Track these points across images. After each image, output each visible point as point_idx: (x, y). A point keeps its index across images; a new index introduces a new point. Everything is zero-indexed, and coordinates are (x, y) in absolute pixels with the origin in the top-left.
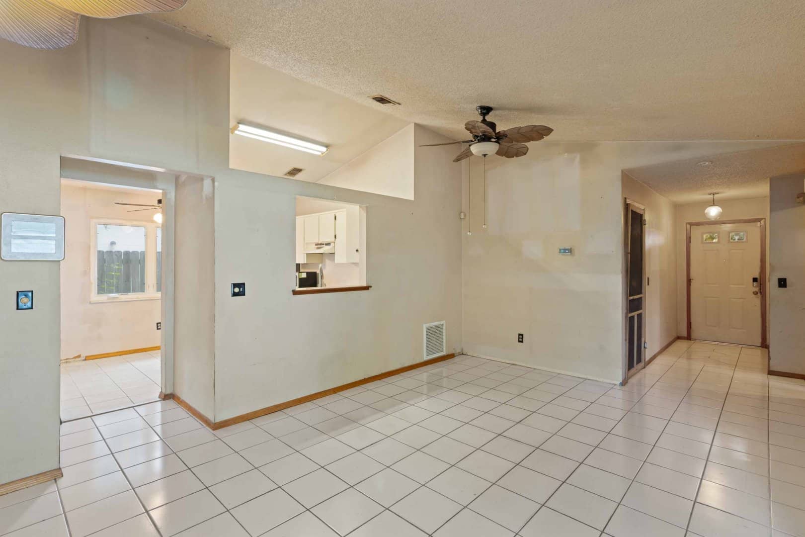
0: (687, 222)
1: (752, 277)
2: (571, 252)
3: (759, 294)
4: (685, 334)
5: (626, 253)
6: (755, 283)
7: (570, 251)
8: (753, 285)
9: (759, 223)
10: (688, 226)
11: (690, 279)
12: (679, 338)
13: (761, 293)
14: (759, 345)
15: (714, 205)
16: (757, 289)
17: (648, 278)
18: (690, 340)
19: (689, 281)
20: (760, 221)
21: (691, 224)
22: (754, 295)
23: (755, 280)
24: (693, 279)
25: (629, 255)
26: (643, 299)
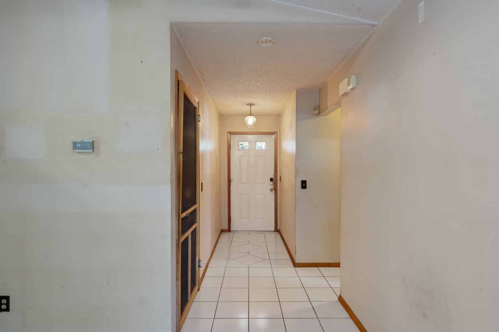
0: (228, 131)
1: (270, 178)
2: (93, 148)
3: (274, 191)
4: (226, 227)
5: (177, 153)
6: (271, 182)
7: (91, 146)
8: (270, 183)
9: (274, 135)
10: (229, 135)
11: (230, 180)
12: (222, 231)
13: (275, 189)
14: (274, 230)
15: (251, 115)
16: (272, 187)
17: (202, 183)
18: (230, 232)
19: (229, 181)
20: (274, 134)
21: (231, 133)
22: (270, 191)
23: (271, 180)
24: (232, 180)
25: (182, 155)
26: (198, 210)
